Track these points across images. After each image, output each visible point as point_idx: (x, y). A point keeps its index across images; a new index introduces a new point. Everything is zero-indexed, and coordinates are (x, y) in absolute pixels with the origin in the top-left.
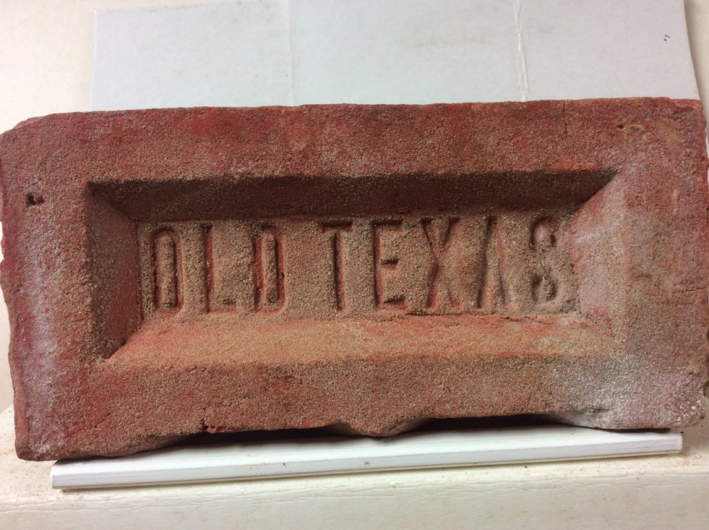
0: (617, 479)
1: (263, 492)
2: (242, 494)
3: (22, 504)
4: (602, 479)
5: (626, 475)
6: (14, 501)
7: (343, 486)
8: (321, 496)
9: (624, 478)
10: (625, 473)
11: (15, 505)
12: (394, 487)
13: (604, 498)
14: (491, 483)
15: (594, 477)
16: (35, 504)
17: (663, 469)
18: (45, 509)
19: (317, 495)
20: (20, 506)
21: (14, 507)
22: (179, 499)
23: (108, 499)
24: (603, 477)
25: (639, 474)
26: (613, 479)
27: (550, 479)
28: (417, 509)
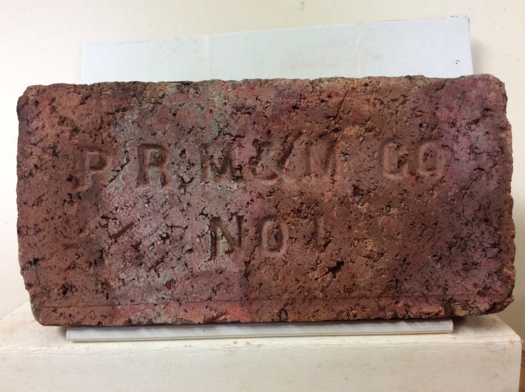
0: (399, 345)
2: (167, 348)
3: (39, 351)
4: (389, 345)
5: (405, 343)
6: (33, 349)
7: (229, 345)
8: (214, 350)
9: (403, 345)
10: (405, 342)
11: (34, 351)
12: (260, 346)
13: (391, 358)
14: (320, 345)
15: (385, 344)
16: (45, 350)
18: (51, 354)
19: (213, 350)
20: (37, 352)
22: (130, 350)
23: (88, 349)
24: (391, 344)
25: (413, 343)
26: (397, 345)
27: (357, 344)
28: (274, 360)
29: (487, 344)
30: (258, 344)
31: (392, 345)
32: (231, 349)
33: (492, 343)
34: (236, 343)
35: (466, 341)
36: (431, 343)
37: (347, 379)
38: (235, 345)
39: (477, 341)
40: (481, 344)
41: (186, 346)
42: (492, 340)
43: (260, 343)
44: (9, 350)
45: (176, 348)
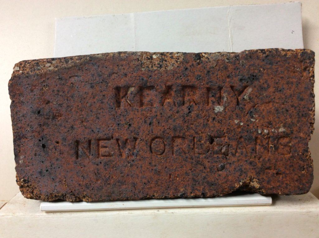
0: (256, 213)
1: (126, 214)
2: (118, 214)
3: (42, 216)
4: (249, 213)
5: (259, 212)
6: (38, 214)
8: (146, 215)
11: (39, 216)
12: (173, 213)
13: (251, 220)
14: (208, 213)
15: (247, 212)
17: (273, 210)
19: (145, 215)
20: (40, 216)
21: (38, 217)
22: (96, 215)
28: (181, 221)
29: (307, 212)
30: (172, 212)
31: (251, 213)
32: (156, 215)
33: (310, 211)
34: (158, 211)
35: (295, 210)
36: (274, 211)
37: (224, 232)
38: (158, 212)
39: (301, 210)
40: (304, 212)
41: (129, 213)
42: (311, 210)
43: (173, 212)
44: (23, 215)
45: (123, 214)
